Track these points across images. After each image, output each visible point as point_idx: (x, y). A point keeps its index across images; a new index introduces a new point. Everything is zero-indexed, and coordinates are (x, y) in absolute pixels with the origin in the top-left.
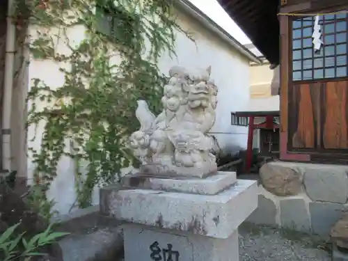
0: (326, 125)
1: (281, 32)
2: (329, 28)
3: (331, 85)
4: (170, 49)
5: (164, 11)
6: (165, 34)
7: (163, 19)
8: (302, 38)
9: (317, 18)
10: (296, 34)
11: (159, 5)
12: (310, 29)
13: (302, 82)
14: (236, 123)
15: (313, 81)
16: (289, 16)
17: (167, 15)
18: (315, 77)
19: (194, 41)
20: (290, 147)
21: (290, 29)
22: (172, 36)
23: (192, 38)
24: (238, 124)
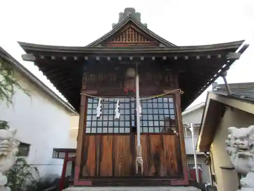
0: (101, 163)
1: (81, 104)
2: (106, 106)
3: (105, 137)
4: (8, 100)
5: (9, 73)
6: (6, 89)
7: (7, 78)
8: (92, 109)
9: (100, 99)
10: (90, 106)
11: (5, 69)
12: (96, 104)
13: (91, 134)
14: (57, 157)
15: (96, 134)
16: (86, 96)
17: (10, 77)
18: (98, 132)
19: (30, 96)
20: (81, 176)
21: (87, 103)
22: (12, 91)
23: (29, 94)
24: (58, 158)
